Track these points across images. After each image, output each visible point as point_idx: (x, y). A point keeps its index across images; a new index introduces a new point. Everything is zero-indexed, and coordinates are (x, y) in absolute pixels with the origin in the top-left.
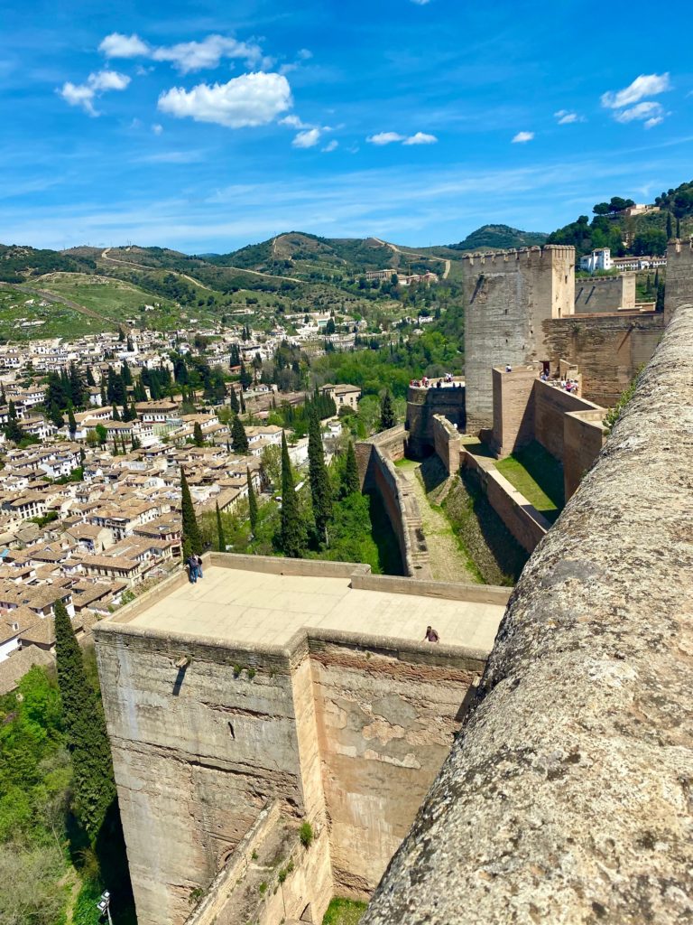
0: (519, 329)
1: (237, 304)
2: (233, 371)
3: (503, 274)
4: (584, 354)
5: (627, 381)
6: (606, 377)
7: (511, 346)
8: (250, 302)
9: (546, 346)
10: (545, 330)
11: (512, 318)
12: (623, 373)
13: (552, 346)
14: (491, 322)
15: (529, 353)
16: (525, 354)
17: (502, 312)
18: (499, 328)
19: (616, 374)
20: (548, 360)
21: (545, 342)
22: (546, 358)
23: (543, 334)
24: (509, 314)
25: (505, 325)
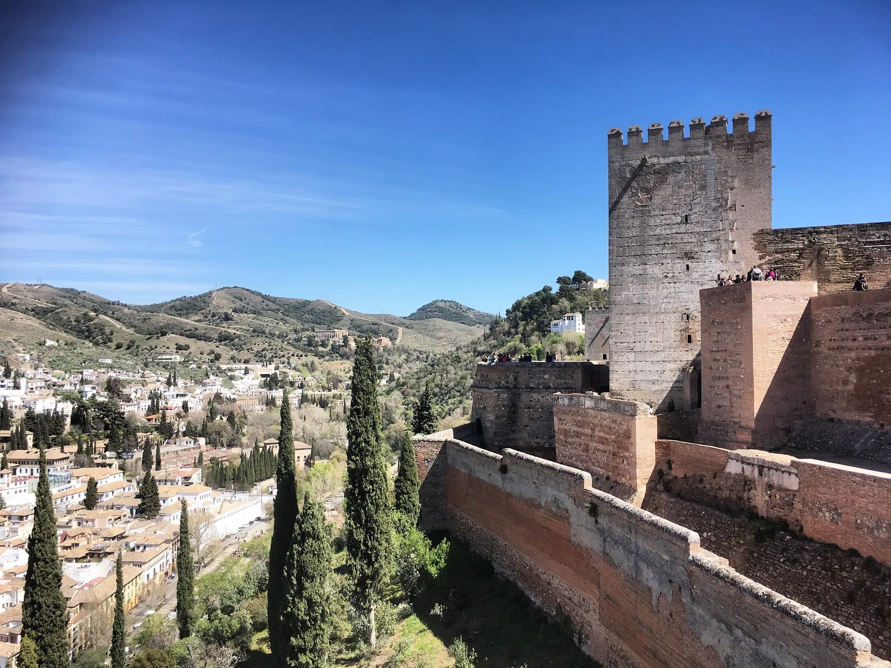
0: (710, 247)
1: (164, 349)
2: (149, 420)
7: (695, 275)
8: (179, 348)
10: (760, 247)
11: (697, 229)
14: (659, 237)
17: (679, 219)
18: (674, 245)
24: (692, 223)
25: (685, 241)
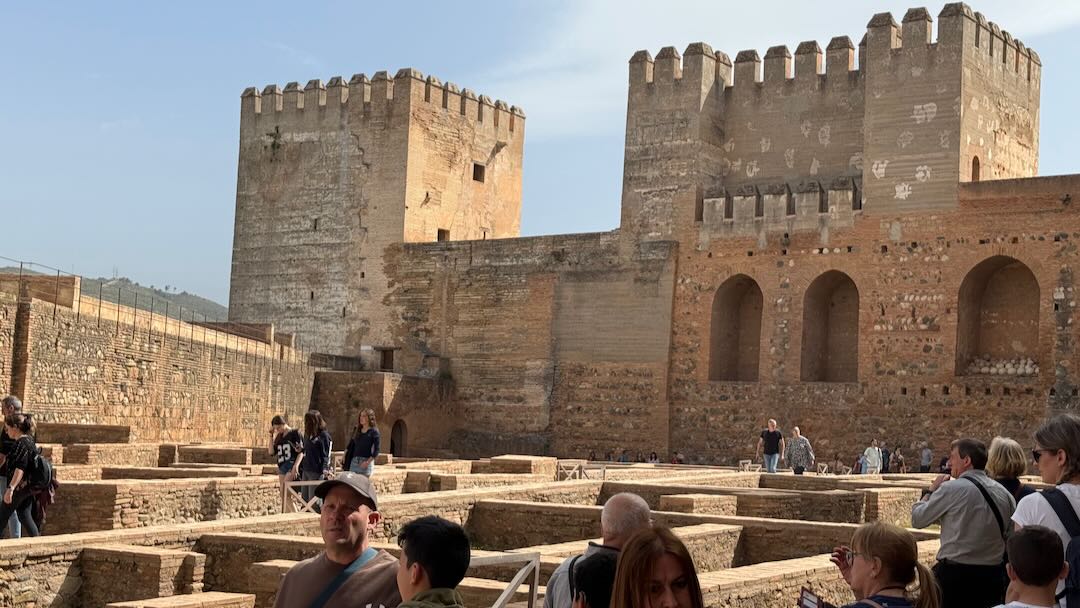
0: (337, 267)
3: (314, 137)
4: (460, 331)
5: (542, 401)
6: (503, 391)
7: (320, 308)
9: (389, 310)
10: (390, 270)
11: (326, 240)
12: (536, 379)
13: (400, 309)
14: (286, 249)
15: (356, 326)
16: (345, 328)
17: (308, 224)
18: (301, 263)
19: (521, 382)
20: (392, 344)
21: (386, 301)
22: (387, 340)
23: (384, 279)
24: (320, 231)
25: (312, 256)
